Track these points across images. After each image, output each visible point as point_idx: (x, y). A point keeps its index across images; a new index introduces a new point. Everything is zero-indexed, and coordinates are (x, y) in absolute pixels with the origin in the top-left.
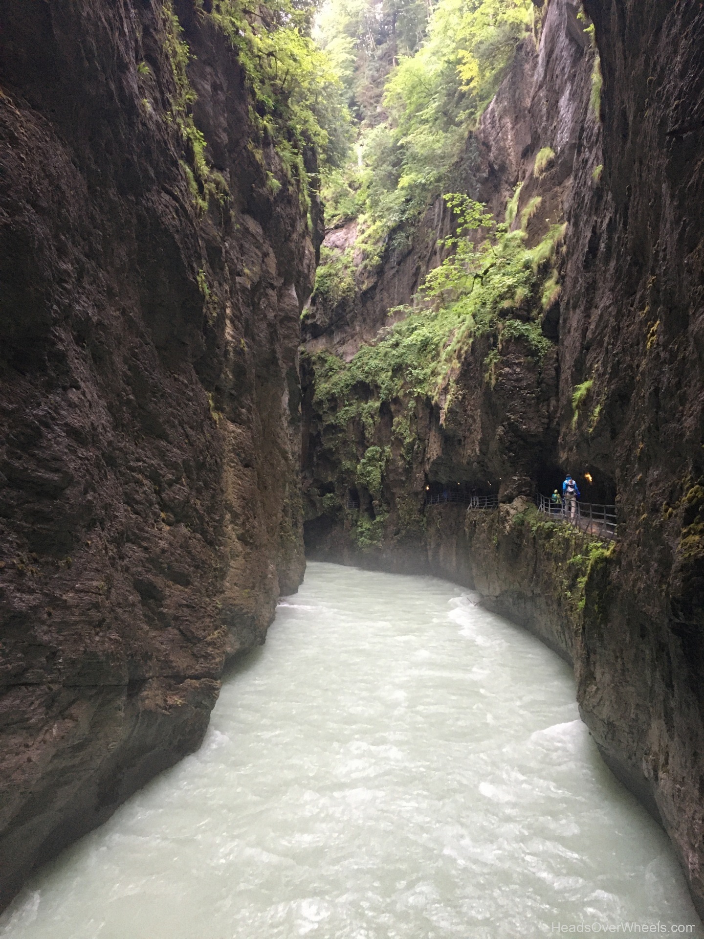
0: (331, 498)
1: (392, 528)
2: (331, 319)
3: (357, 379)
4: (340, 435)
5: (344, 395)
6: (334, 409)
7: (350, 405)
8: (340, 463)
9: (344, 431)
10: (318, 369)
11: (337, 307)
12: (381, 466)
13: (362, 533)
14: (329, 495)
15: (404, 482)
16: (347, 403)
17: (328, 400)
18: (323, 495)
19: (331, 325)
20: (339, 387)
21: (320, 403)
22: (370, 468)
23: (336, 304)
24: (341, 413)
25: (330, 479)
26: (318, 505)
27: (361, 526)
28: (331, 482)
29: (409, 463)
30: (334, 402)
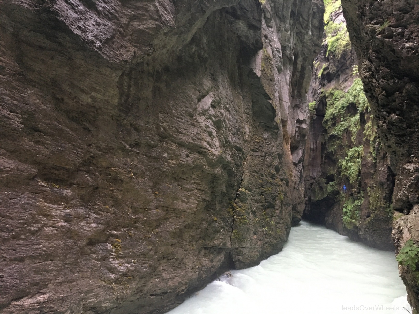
0: (332, 185)
1: (365, 212)
2: (337, 67)
3: (349, 102)
4: (338, 142)
5: (341, 115)
6: (334, 125)
7: (345, 120)
8: (338, 161)
9: (340, 138)
10: (329, 101)
11: (341, 58)
12: (358, 162)
13: (346, 212)
14: (331, 183)
15: (373, 175)
16: (342, 119)
17: (332, 119)
18: (327, 183)
19: (338, 71)
20: (338, 109)
21: (327, 121)
22: (350, 164)
23: (340, 56)
24: (338, 127)
25: (331, 172)
26: (324, 190)
27: (346, 208)
28: (332, 174)
29: (375, 159)
30: (335, 119)
